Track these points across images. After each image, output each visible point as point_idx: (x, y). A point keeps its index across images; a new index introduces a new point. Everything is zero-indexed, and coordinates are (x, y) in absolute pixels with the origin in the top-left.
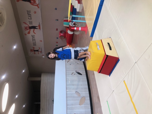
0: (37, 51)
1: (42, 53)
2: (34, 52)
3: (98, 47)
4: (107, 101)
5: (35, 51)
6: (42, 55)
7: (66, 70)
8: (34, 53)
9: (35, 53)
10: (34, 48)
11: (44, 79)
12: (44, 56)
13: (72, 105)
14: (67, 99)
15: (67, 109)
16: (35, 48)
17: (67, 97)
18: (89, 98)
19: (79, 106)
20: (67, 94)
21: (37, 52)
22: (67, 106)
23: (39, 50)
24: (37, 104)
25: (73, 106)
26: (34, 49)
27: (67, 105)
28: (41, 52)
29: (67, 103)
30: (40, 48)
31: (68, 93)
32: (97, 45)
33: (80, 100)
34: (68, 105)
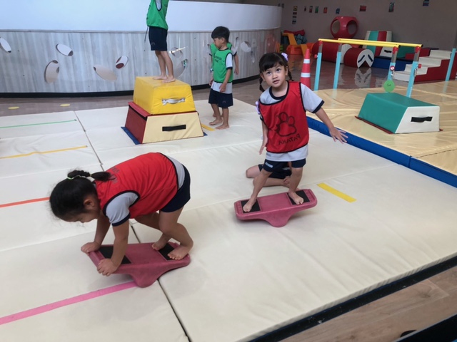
3: (171, 101)
4: (75, 120)
7: (189, 32)
13: (93, 47)
15: (81, 32)
17: (110, 32)
18: (113, 89)
20: (120, 33)
22: (89, 34)
25: (90, 49)
27: (92, 33)
29: (97, 32)
31: (123, 35)
34: (91, 36)
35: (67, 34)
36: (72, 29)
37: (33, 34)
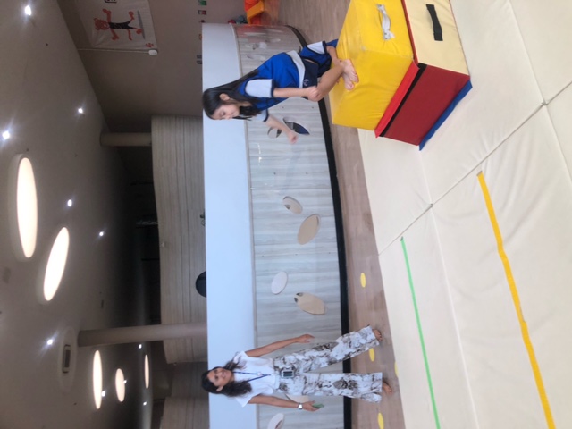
0: (125, 26)
1: (144, 37)
2: (113, 32)
3: (386, 25)
4: (402, 239)
5: (113, 26)
6: (147, 46)
8: (112, 35)
9: (115, 37)
10: (109, 13)
11: (164, 141)
12: (156, 47)
13: (273, 242)
14: (255, 221)
15: (254, 258)
16: (112, 16)
18: (333, 219)
19: (298, 246)
20: (251, 205)
21: (125, 30)
22: (256, 247)
23: (129, 25)
24: (146, 226)
25: (276, 247)
26: (109, 18)
27: (254, 243)
28: (140, 31)
29: (253, 237)
30: (135, 16)
31: (255, 201)
32: (381, 15)
33: (299, 225)
34: (258, 245)
35: (258, 278)
36: (250, 270)
37: (259, 324)
